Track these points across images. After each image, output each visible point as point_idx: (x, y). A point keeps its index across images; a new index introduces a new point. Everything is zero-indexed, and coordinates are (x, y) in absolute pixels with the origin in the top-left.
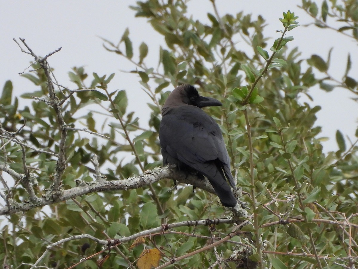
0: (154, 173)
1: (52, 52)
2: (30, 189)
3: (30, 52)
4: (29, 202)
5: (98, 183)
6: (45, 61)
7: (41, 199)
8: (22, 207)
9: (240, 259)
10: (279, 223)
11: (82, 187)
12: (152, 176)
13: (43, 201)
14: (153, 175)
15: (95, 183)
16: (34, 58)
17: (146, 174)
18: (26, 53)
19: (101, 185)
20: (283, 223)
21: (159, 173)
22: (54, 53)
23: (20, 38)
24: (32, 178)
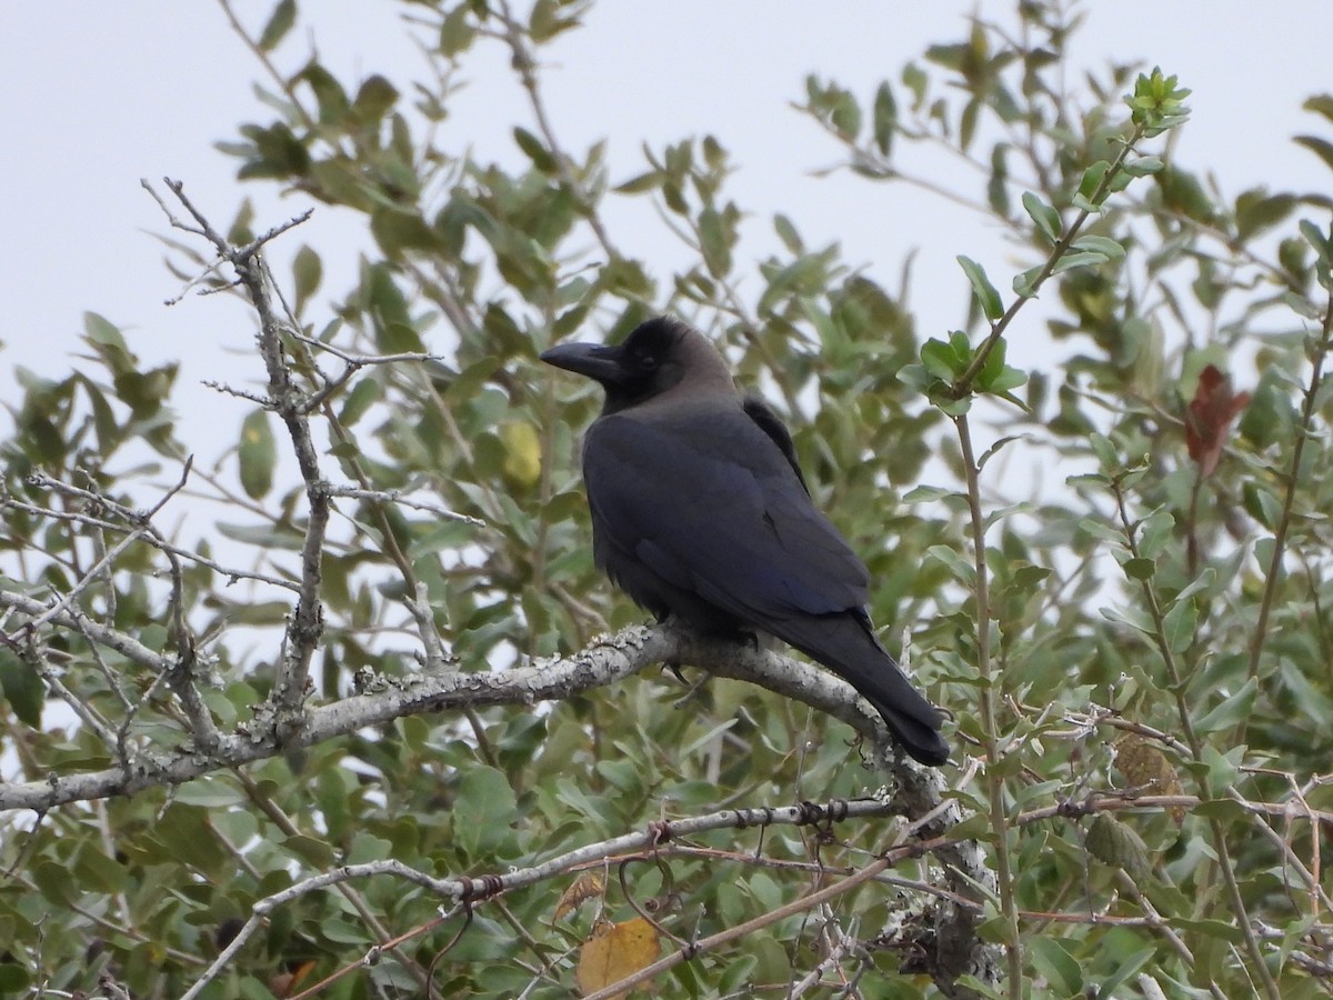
0: (623, 644)
1: (279, 226)
2: (197, 707)
3: (201, 228)
4: (193, 751)
5: (431, 680)
6: (253, 257)
7: (233, 741)
8: (170, 769)
9: (914, 941)
10: (1059, 812)
11: (376, 696)
12: (618, 653)
13: (240, 747)
14: (620, 649)
15: (422, 680)
16: (213, 246)
17: (597, 646)
18: (187, 229)
19: (443, 686)
20: (1072, 811)
21: (640, 645)
22: (285, 228)
23: (167, 180)
24: (204, 665)
